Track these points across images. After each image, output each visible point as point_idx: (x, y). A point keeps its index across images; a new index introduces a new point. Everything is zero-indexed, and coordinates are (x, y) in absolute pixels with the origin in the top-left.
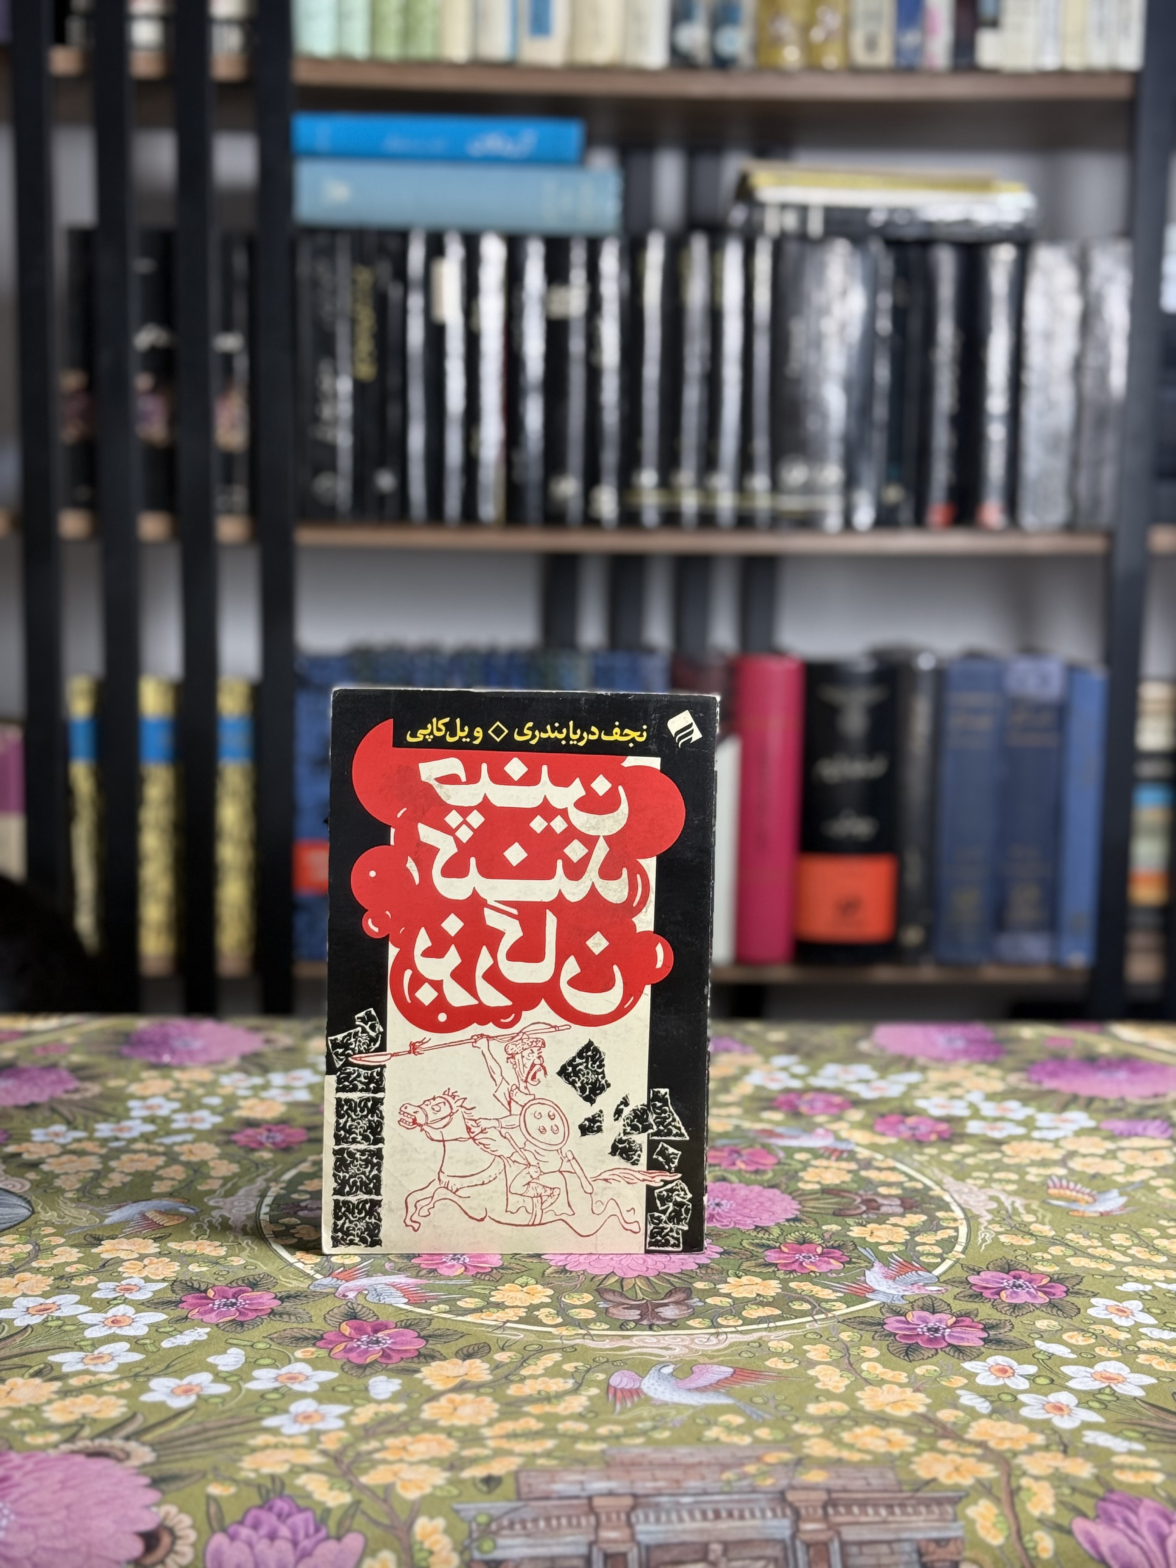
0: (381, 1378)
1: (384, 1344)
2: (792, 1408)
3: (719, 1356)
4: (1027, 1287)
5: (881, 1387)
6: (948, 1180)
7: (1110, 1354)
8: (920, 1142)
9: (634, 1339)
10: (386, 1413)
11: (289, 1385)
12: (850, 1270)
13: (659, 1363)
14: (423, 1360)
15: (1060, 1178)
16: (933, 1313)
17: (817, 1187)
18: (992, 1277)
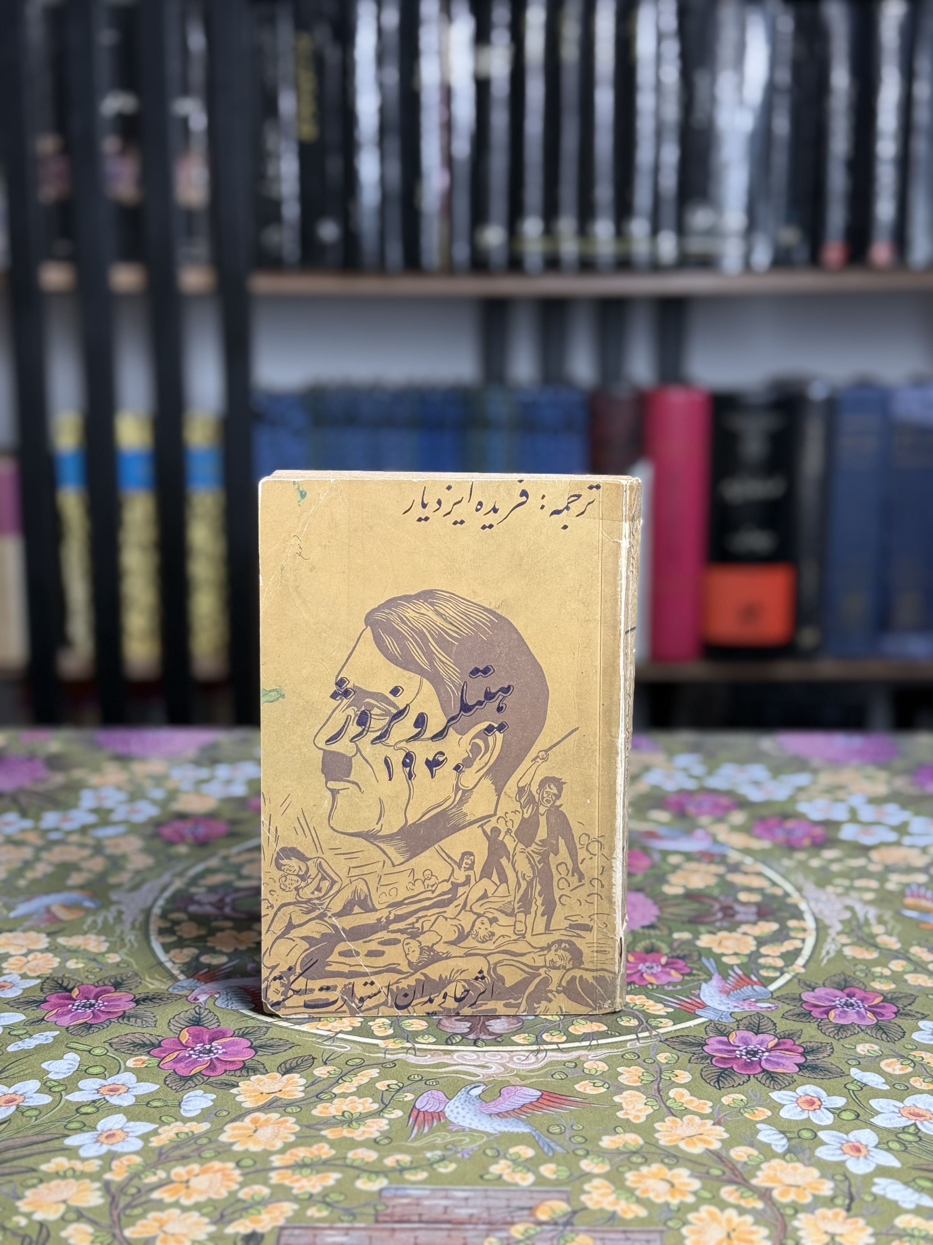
0: (199, 1092)
1: (215, 1054)
2: (586, 1140)
3: (532, 1077)
4: (859, 1006)
5: (682, 1120)
6: (810, 888)
7: (924, 1086)
8: (791, 847)
9: (455, 1055)
10: (187, 1134)
11: (107, 1098)
12: (688, 982)
13: (473, 1082)
14: (245, 1074)
15: (919, 885)
16: (757, 1034)
17: (680, 891)
18: (827, 994)
